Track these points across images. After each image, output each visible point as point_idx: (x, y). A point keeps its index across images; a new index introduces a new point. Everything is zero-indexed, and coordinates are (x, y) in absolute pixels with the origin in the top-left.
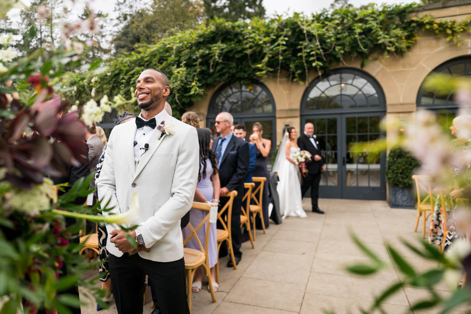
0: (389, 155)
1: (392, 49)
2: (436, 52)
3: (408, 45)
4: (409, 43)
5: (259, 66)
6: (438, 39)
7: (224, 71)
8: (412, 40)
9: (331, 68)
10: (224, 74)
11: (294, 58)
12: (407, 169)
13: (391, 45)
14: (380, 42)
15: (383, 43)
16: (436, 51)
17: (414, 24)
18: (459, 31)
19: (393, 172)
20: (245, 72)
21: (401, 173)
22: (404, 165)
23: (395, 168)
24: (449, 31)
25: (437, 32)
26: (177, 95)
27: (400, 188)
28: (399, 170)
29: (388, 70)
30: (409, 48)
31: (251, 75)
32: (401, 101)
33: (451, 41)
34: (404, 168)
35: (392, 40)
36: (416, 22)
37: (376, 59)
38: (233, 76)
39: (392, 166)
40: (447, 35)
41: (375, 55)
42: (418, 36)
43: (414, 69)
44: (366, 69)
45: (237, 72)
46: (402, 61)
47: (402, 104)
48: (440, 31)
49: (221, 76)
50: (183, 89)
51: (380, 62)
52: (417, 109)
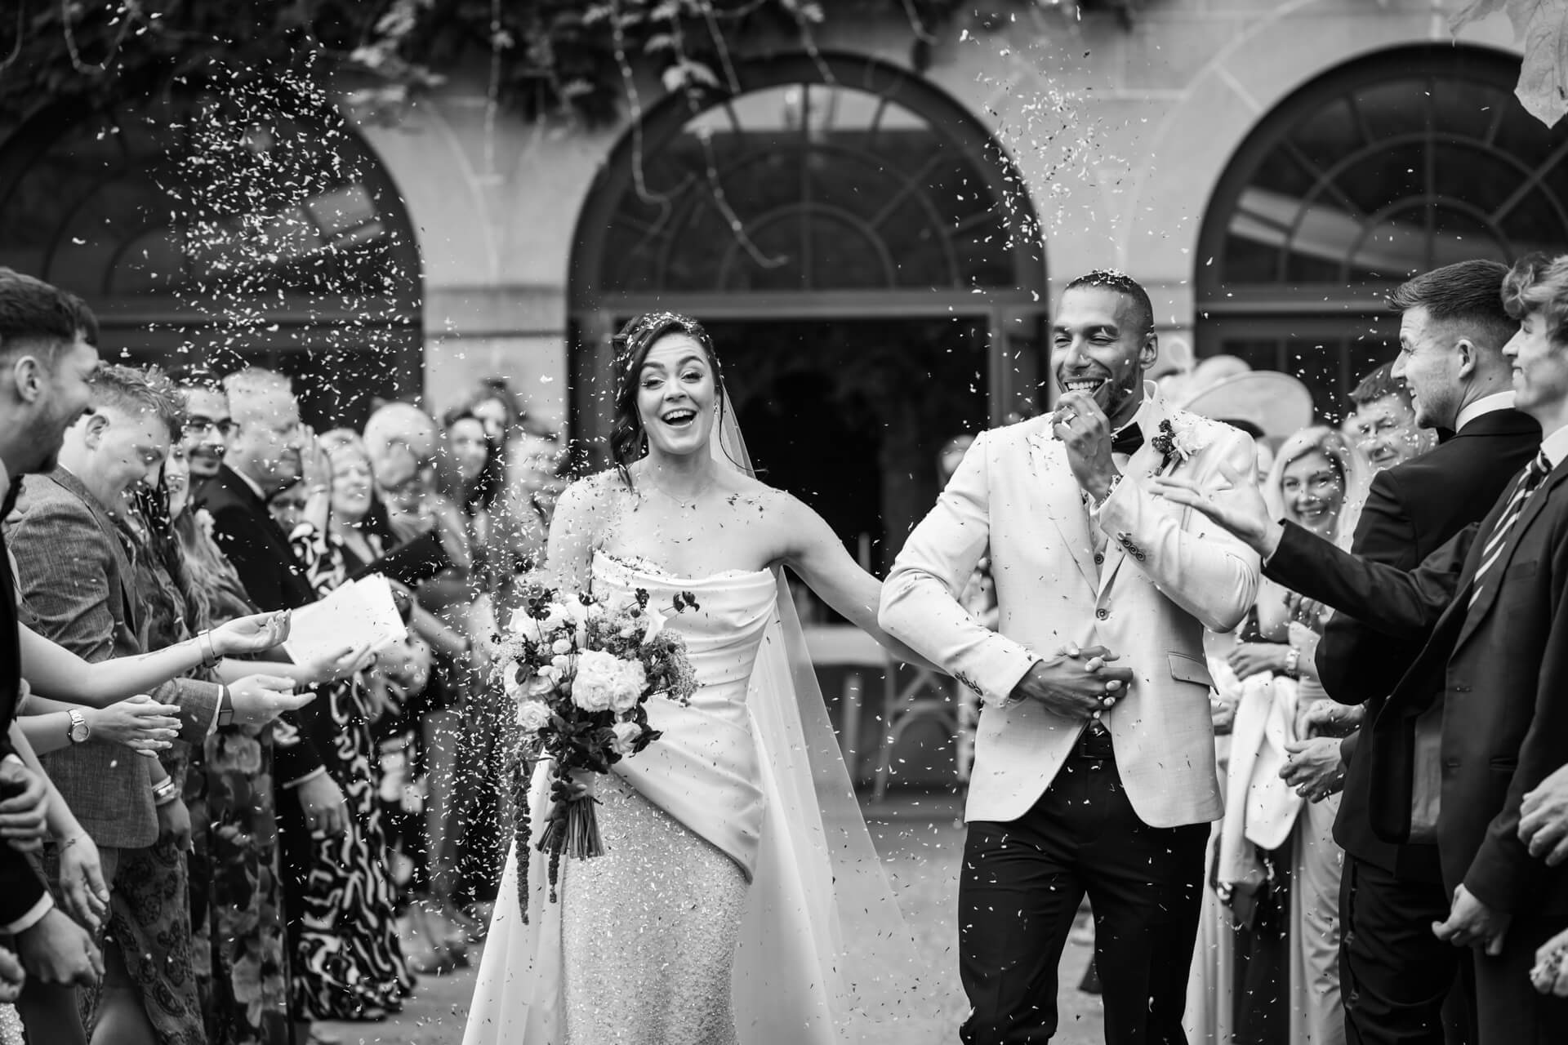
29: (1055, 91)
43: (1183, 95)
46: (1121, 50)
51: (1016, 44)
52: (1198, 316)
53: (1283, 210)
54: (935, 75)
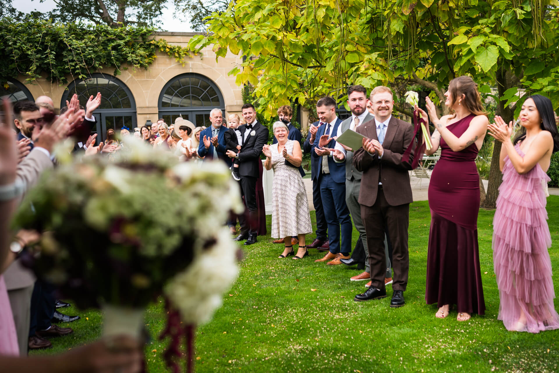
1: (138, 66)
2: (170, 68)
4: (150, 60)
6: (169, 59)
8: (152, 58)
15: (131, 61)
17: (153, 47)
18: (183, 55)
24: (177, 55)
25: (169, 54)
29: (136, 79)
30: (150, 64)
32: (147, 105)
33: (179, 62)
36: (154, 45)
37: (126, 70)
40: (176, 57)
41: (125, 67)
42: (156, 55)
43: (155, 80)
46: (146, 73)
47: (148, 107)
48: (171, 53)
51: (129, 72)
52: (159, 112)
53: (170, 97)
54: (117, 76)
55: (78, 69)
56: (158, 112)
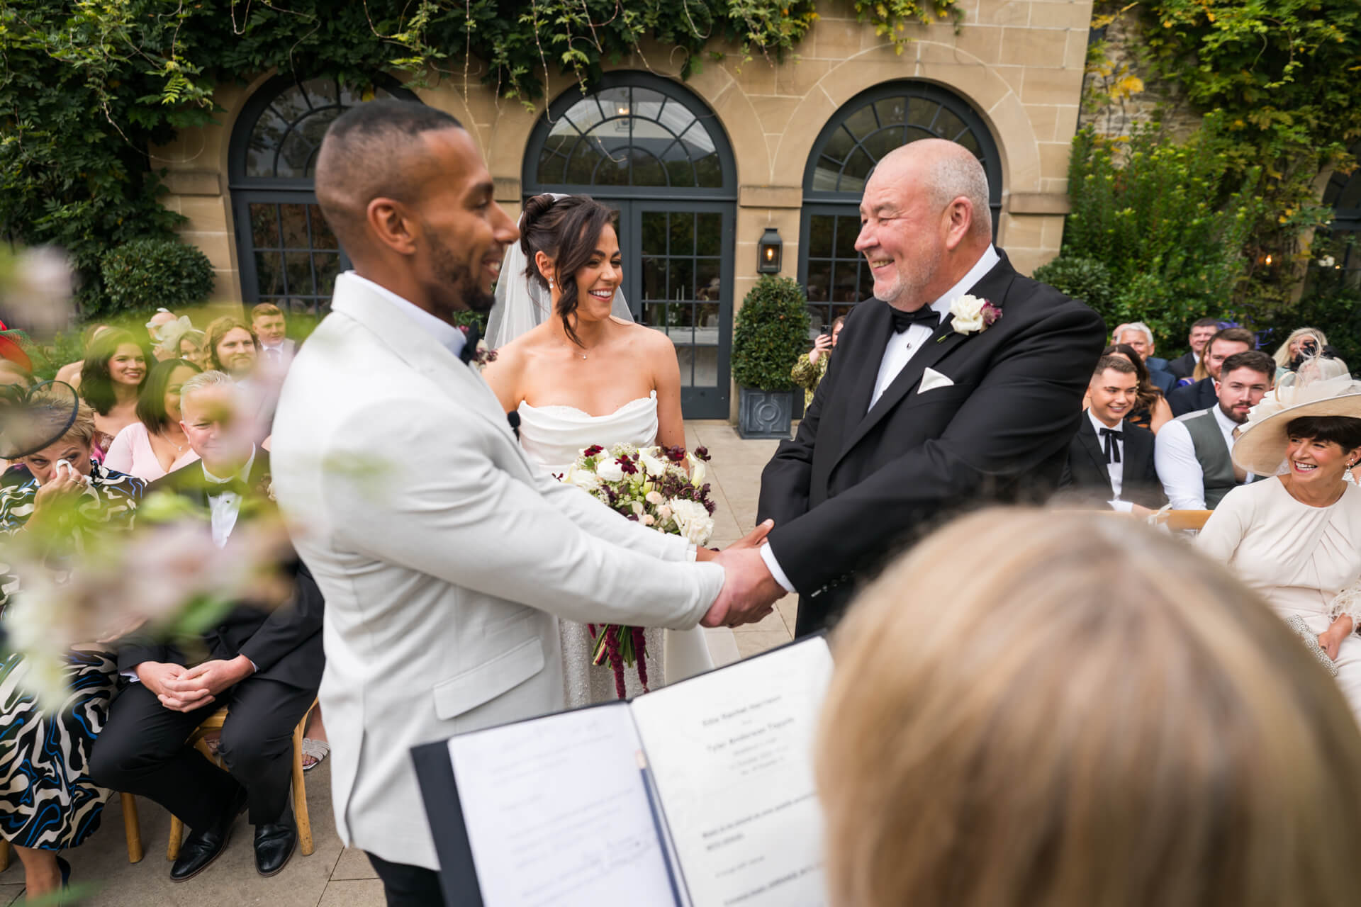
0: (742, 313)
1: (760, 38)
2: (853, 61)
3: (794, 31)
4: (797, 26)
5: (403, 37)
6: (859, 27)
7: (279, 33)
8: (804, 21)
9: (605, 69)
10: (276, 45)
11: (504, 24)
12: (778, 347)
13: (758, 27)
14: (734, 13)
15: (741, 19)
16: (851, 57)
18: (902, 13)
19: (749, 355)
20: (348, 45)
21: (766, 360)
22: (772, 340)
23: (755, 348)
25: (858, 6)
26: (105, 98)
27: (762, 391)
28: (762, 352)
30: (795, 40)
31: (372, 61)
32: (772, 180)
33: (885, 37)
34: (772, 346)
35: (762, 12)
37: (719, 59)
38: (309, 55)
39: (747, 340)
40: (878, 21)
41: (717, 47)
42: (816, 11)
43: (803, 98)
44: (695, 84)
45: (324, 43)
47: (773, 187)
49: (268, 48)
50: (126, 76)
51: (727, 68)
52: (804, 203)
55: (561, 29)
56: (800, 205)
